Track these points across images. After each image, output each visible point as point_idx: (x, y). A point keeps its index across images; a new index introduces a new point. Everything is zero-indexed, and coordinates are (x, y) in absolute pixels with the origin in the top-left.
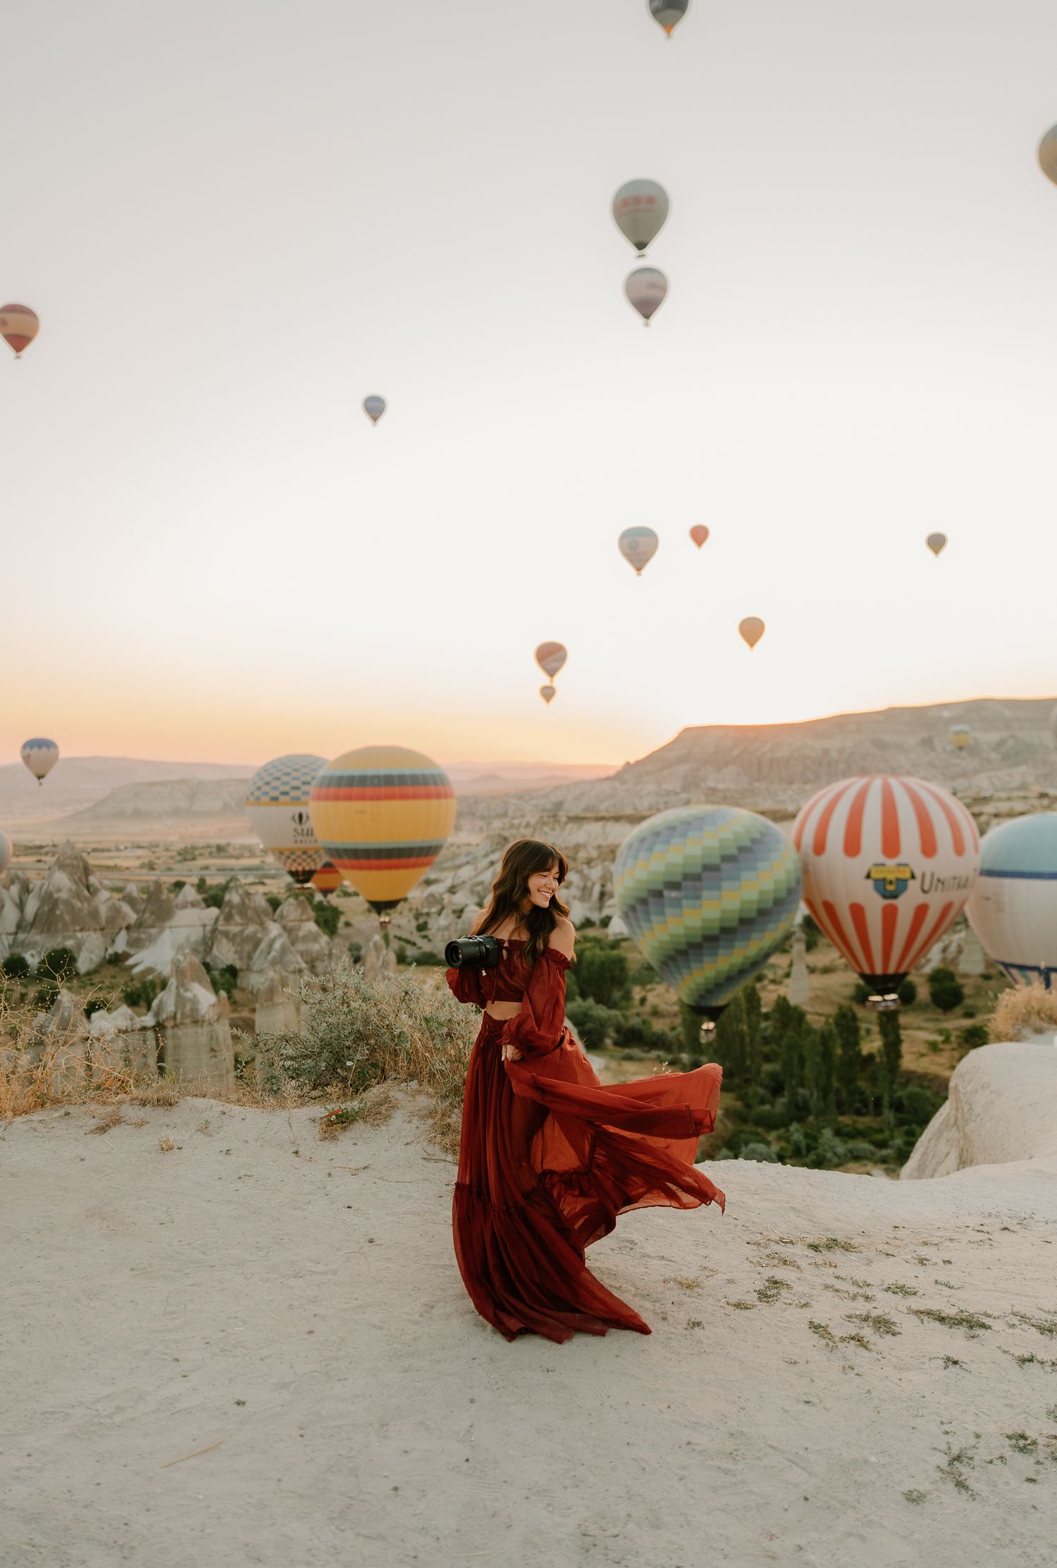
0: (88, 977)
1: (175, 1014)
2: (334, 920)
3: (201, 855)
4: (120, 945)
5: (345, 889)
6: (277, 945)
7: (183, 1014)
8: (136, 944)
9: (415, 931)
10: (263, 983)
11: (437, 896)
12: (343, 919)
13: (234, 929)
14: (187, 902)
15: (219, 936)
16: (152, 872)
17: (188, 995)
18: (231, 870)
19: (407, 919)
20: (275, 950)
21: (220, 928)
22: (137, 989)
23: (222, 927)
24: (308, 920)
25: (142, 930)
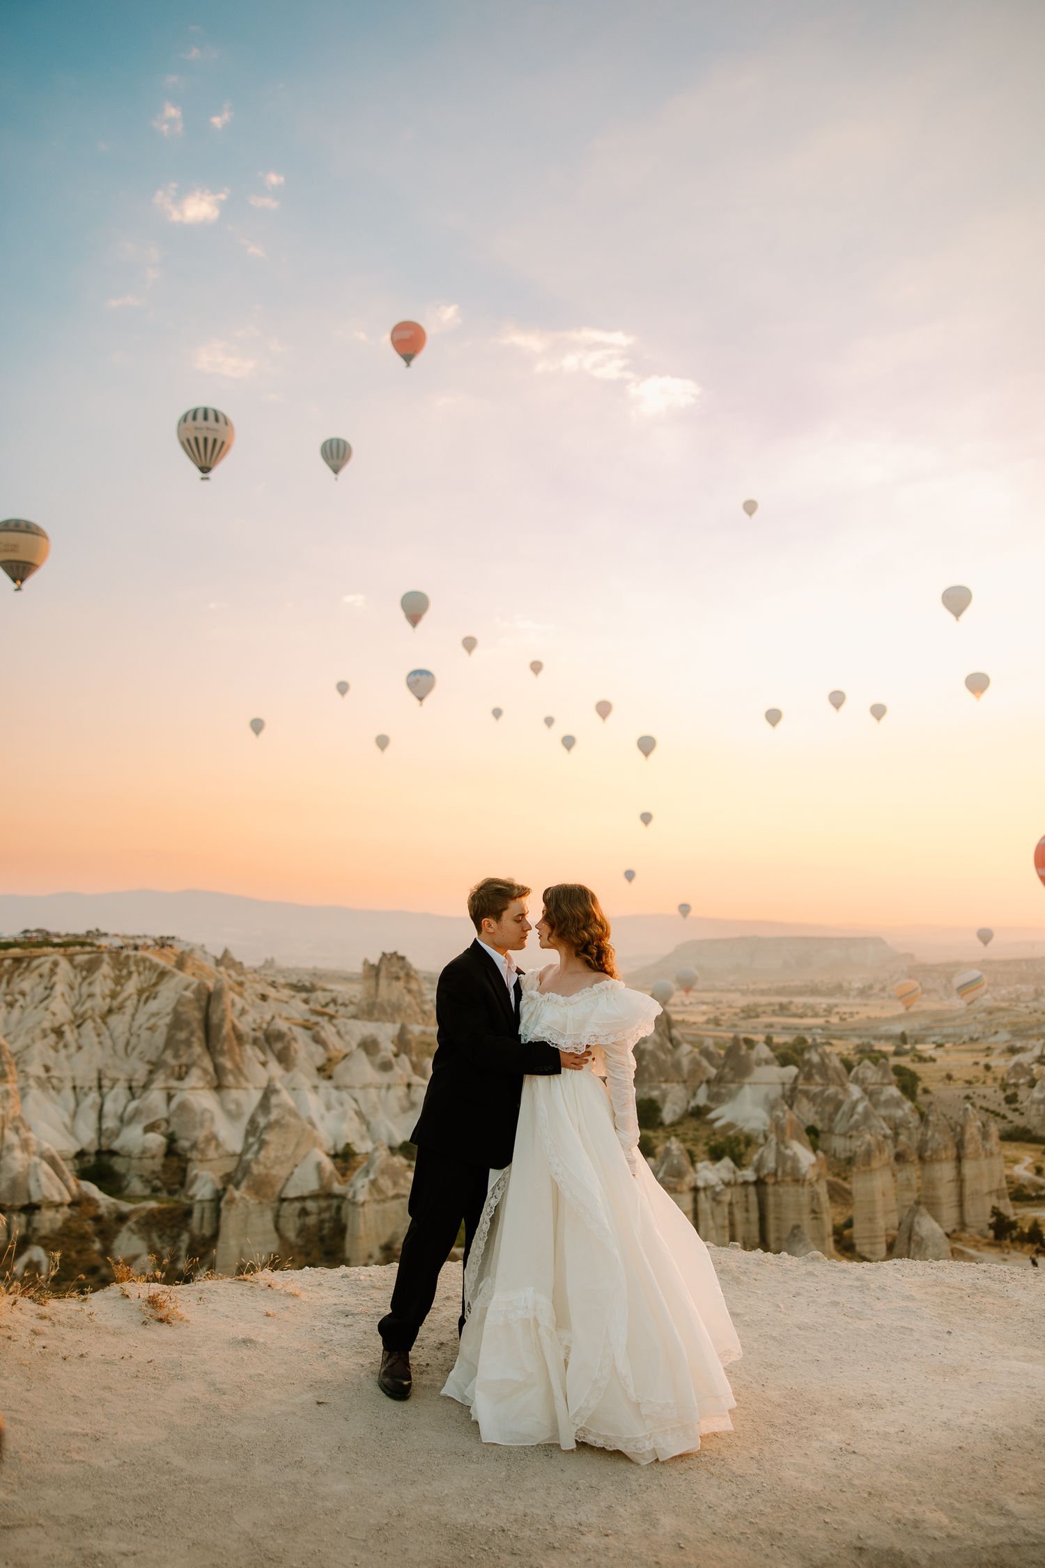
0: (673, 1128)
1: (776, 1171)
2: (913, 1086)
3: (764, 1012)
4: (701, 1099)
5: (918, 1053)
6: (860, 1108)
7: (784, 1172)
8: (716, 1098)
9: (1003, 1103)
10: (860, 1146)
11: (1026, 1065)
12: (921, 1086)
13: (815, 1089)
14: (760, 1060)
15: (799, 1095)
16: (719, 1028)
17: (789, 1152)
18: (797, 1029)
19: (993, 1089)
20: (858, 1114)
21: (800, 1087)
22: (721, 1143)
23: (802, 1086)
24: (890, 1084)
25: (722, 1085)
